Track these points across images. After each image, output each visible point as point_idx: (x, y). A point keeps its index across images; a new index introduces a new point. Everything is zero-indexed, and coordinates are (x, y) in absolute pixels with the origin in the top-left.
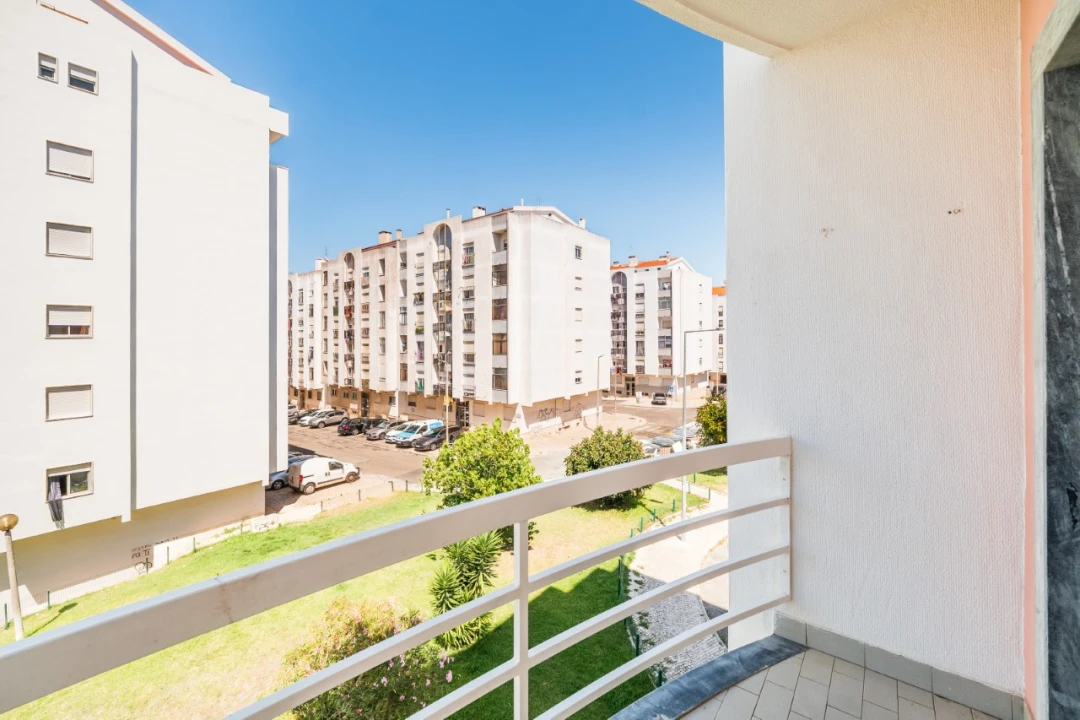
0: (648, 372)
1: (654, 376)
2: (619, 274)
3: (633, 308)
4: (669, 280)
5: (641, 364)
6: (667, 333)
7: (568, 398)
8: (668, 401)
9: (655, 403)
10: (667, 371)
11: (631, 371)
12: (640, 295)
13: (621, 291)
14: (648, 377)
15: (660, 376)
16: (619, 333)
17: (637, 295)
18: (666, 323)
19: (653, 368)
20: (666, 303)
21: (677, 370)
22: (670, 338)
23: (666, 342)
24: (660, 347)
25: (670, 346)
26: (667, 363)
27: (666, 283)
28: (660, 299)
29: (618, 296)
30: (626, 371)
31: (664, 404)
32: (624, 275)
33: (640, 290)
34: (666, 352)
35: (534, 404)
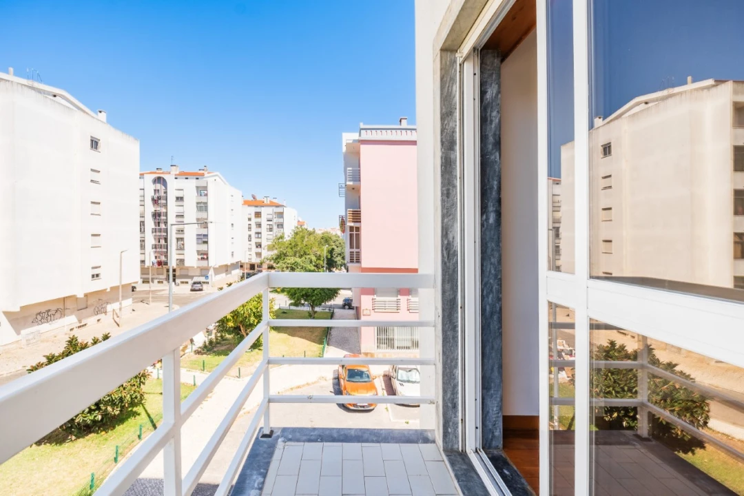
0: (187, 264)
1: (193, 267)
2: (159, 178)
3: (173, 209)
4: (205, 188)
5: (181, 257)
6: (204, 231)
7: (80, 295)
8: (205, 287)
9: (192, 290)
10: (204, 263)
11: (173, 263)
12: (180, 199)
13: (162, 194)
14: (187, 269)
15: (198, 267)
16: (160, 231)
17: (177, 198)
18: (204, 224)
19: (192, 260)
20: (202, 207)
21: (214, 261)
22: (206, 236)
23: (203, 239)
24: (198, 243)
25: (206, 242)
26: (204, 256)
27: (202, 190)
28: (198, 203)
29: (159, 198)
30: (166, 263)
31: (201, 290)
32: (164, 180)
33: (180, 194)
34: (203, 247)
35: (22, 308)
